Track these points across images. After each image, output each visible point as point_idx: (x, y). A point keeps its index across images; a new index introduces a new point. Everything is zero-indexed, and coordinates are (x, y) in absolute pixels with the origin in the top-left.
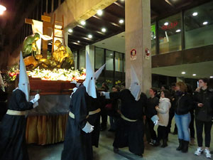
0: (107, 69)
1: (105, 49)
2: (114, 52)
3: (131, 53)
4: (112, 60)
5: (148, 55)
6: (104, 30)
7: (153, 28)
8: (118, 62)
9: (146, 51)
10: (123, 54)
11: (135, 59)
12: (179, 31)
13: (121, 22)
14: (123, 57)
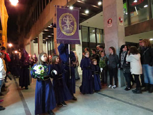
0: (91, 42)
1: (89, 27)
2: (96, 29)
3: (108, 22)
4: (94, 35)
5: (121, 22)
6: (87, 12)
7: (125, 6)
8: (99, 36)
9: (120, 19)
10: (102, 30)
11: (111, 26)
12: (146, 6)
13: (100, 3)
14: (102, 32)
